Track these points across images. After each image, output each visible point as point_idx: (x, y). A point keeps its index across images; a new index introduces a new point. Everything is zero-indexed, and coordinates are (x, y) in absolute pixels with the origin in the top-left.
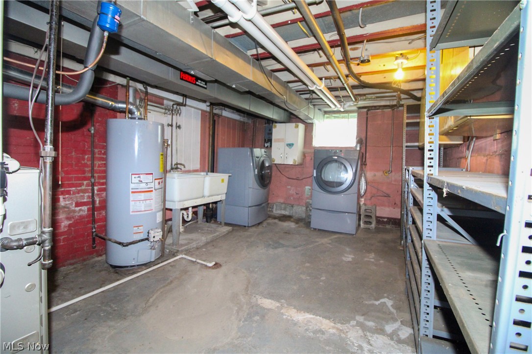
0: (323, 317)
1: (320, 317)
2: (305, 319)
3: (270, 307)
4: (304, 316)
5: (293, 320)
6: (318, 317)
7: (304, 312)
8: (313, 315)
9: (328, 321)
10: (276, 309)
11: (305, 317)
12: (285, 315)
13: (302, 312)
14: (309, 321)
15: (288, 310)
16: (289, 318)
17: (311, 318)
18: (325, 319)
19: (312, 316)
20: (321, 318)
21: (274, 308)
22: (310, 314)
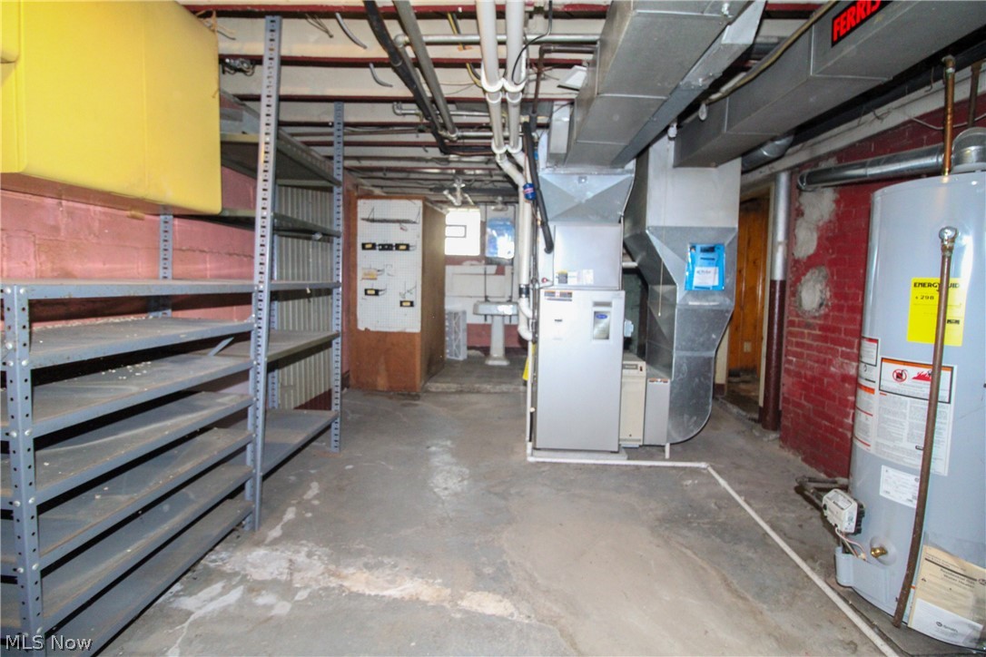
0: (363, 595)
1: (369, 596)
2: (400, 585)
3: (478, 596)
4: (402, 590)
5: (423, 578)
6: (373, 593)
7: (403, 598)
8: (384, 596)
9: (354, 589)
10: (462, 592)
11: (400, 588)
12: (439, 584)
13: (407, 598)
14: (392, 582)
15: (438, 596)
16: (431, 581)
17: (387, 589)
18: (360, 592)
19: (386, 593)
20: (367, 592)
21: (469, 594)
22: (390, 596)
